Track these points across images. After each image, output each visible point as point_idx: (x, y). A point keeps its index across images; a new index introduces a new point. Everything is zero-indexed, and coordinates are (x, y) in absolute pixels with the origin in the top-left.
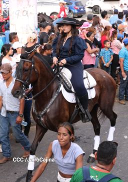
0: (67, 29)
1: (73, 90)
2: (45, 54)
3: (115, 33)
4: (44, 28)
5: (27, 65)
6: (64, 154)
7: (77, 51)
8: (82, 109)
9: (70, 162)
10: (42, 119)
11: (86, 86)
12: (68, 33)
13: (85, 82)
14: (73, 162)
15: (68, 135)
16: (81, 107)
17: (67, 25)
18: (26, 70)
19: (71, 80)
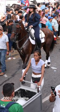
0: (32, 10)
1: (34, 39)
2: (9, 25)
3: (44, 14)
4: (9, 12)
5: (18, 26)
6: (36, 64)
7: (36, 19)
8: (38, 48)
9: (39, 67)
10: (21, 51)
11: (40, 37)
12: (32, 12)
13: (40, 35)
14: (41, 67)
15: (38, 56)
16: (37, 47)
17: (32, 8)
18: (18, 29)
19: (34, 34)
